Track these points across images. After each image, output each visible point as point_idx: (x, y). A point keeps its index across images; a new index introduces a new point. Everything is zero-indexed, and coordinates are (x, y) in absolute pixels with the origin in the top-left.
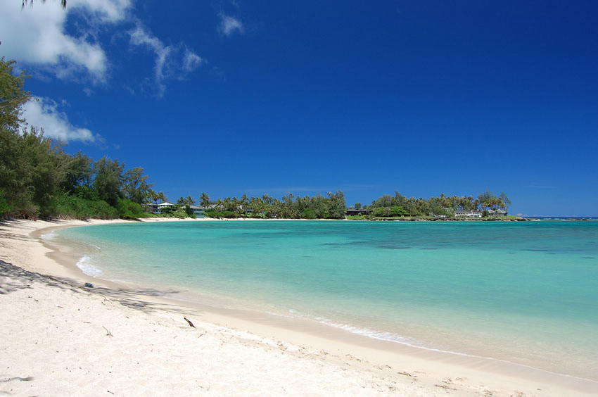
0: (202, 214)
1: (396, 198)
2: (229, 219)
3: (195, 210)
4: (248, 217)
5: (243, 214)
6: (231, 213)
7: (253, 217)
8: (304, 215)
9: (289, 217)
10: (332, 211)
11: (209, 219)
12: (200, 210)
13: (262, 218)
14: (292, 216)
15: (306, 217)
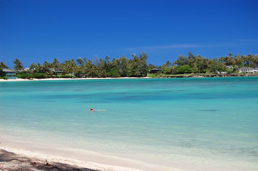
0: (14, 76)
1: (189, 58)
2: (40, 80)
3: (7, 73)
4: (58, 77)
5: (55, 75)
6: (41, 74)
7: (63, 77)
8: (109, 74)
9: (96, 76)
10: (134, 70)
11: (21, 80)
12: (13, 72)
13: (71, 77)
14: (99, 76)
15: (111, 76)
